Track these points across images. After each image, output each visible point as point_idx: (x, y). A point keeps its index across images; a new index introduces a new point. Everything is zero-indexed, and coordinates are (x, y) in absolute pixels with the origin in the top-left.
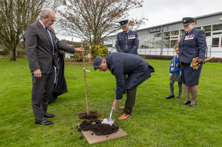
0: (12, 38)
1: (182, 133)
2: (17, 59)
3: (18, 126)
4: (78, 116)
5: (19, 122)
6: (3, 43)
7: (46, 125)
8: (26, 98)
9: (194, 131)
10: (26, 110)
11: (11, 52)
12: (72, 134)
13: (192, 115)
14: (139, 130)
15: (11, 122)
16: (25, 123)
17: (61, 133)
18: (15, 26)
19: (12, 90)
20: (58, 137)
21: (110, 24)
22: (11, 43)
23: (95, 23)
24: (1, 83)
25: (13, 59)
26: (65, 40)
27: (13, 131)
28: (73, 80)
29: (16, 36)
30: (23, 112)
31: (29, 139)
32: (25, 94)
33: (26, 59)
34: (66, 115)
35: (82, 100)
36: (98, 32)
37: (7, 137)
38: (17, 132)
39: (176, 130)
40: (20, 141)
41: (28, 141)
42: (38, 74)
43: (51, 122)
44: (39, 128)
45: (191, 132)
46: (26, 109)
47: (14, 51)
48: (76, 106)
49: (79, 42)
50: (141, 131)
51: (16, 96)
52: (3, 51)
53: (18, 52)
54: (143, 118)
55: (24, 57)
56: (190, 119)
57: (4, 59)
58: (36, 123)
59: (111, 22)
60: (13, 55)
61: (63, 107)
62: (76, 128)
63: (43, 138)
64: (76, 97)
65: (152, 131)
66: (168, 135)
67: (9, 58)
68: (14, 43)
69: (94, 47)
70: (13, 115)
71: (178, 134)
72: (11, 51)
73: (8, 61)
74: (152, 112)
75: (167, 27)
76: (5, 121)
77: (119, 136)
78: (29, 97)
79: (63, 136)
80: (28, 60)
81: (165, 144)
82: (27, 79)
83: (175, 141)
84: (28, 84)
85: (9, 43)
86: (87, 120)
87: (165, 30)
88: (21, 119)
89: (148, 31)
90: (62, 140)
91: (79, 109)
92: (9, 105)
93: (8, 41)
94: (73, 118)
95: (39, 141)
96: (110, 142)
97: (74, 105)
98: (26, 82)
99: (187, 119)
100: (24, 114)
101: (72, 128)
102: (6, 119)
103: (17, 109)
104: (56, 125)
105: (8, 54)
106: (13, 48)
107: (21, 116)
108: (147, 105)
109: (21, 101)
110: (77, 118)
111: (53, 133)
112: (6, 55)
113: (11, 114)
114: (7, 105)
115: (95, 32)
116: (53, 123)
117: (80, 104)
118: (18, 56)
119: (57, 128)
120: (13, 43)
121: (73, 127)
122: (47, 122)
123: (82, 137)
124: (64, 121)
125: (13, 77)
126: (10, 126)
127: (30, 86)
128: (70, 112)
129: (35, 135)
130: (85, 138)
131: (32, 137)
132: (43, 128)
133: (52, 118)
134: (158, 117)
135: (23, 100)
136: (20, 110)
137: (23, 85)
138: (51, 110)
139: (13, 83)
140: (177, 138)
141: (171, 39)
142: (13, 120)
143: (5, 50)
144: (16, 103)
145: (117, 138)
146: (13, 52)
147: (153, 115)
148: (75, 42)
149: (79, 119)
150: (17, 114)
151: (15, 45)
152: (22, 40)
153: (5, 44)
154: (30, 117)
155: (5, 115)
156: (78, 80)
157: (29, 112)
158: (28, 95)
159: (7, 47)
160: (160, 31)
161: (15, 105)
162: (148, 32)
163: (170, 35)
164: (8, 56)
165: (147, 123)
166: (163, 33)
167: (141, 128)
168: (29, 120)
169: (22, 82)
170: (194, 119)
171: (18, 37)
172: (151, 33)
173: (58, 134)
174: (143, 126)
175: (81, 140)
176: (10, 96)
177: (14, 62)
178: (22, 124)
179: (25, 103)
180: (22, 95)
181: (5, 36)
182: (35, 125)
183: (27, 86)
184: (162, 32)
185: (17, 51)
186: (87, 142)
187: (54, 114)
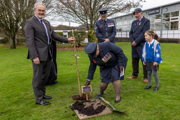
0: (12, 27)
1: (160, 111)
2: (17, 47)
3: (22, 106)
4: (72, 97)
5: (22, 103)
6: (3, 31)
7: (45, 105)
8: (27, 83)
9: (171, 108)
10: (27, 94)
11: (11, 41)
12: (66, 112)
13: (174, 95)
14: (124, 108)
15: (16, 103)
16: (27, 104)
17: (57, 111)
18: (14, 14)
19: (14, 77)
20: (54, 114)
21: (107, 6)
22: (11, 32)
23: (91, 7)
24: (4, 70)
25: (13, 47)
26: (62, 26)
27: (18, 110)
28: (69, 66)
29: (15, 25)
30: (25, 95)
31: (31, 115)
32: (26, 79)
33: (25, 46)
34: (61, 97)
35: (76, 85)
36: (95, 16)
37: (14, 115)
38: (21, 111)
39: (156, 108)
40: (24, 117)
41: (30, 117)
42: (37, 62)
43: (48, 102)
44: (39, 107)
45: (168, 109)
46: (27, 92)
47: (14, 39)
48: (71, 89)
49: (77, 27)
50: (125, 109)
51: (18, 81)
52: (3, 39)
53: (18, 40)
54: (128, 99)
55: (23, 45)
56: (171, 99)
57: (5, 47)
58: (37, 103)
59: (108, 5)
60: (13, 43)
61: (59, 90)
62: (69, 107)
63: (42, 115)
64: (71, 81)
65: (134, 109)
66: (148, 112)
67: (9, 46)
68: (14, 31)
69: (91, 32)
70: (17, 98)
71: (157, 111)
72: (11, 39)
73: (9, 49)
74: (138, 93)
75: (166, 8)
76: (11, 102)
77: (106, 113)
78: (29, 83)
79: (59, 114)
80: (27, 47)
81: (143, 119)
82: (27, 66)
83: (153, 116)
84: (28, 71)
85: (9, 31)
86: (79, 101)
87: (165, 11)
88: (24, 100)
89: (147, 12)
90: (57, 117)
91: (73, 92)
92: (13, 89)
93: (7, 29)
94: (67, 99)
95: (40, 117)
96: (98, 118)
97: (69, 89)
98: (26, 69)
99: (168, 99)
100: (26, 97)
101: (66, 108)
102: (11, 101)
103: (20, 92)
104: (53, 105)
105: (8, 42)
106: (12, 36)
107: (23, 98)
108: (135, 87)
109: (23, 86)
110: (71, 100)
111: (50, 111)
112: (6, 43)
113: (15, 97)
114: (12, 89)
115: (91, 17)
116: (50, 104)
117: (74, 88)
118: (17, 44)
119: (54, 107)
120: (12, 31)
121: (68, 107)
122: (46, 102)
123: (74, 114)
124: (59, 102)
125: (15, 64)
126: (15, 106)
127: (30, 72)
128: (65, 94)
129: (36, 113)
130: (77, 115)
131: (33, 114)
132: (42, 108)
133: (49, 100)
134: (142, 98)
135: (25, 85)
136: (23, 93)
137: (24, 72)
138: (49, 93)
139: (15, 70)
140: (155, 114)
141: (171, 21)
142: (17, 102)
143: (5, 38)
144: (18, 87)
145: (103, 115)
146: (12, 40)
147: (138, 96)
148: (73, 27)
149: (73, 100)
150: (20, 97)
151: (14, 33)
152: (21, 27)
153: (5, 32)
154: (31, 99)
155: (10, 98)
156: (74, 66)
157: (30, 95)
158: (28, 81)
159: (7, 36)
160: (159, 13)
161: (19, 89)
162: (147, 14)
163: (169, 17)
164: (8, 45)
165: (132, 102)
166: (162, 15)
167: (126, 107)
168: (31, 101)
169: (22, 69)
170: (174, 99)
171: (17, 26)
172: (149, 15)
173: (54, 112)
174: (128, 105)
175: (73, 117)
176: (13, 82)
177: (14, 50)
178: (25, 105)
179: (26, 87)
180: (23, 80)
181: (5, 25)
182: (36, 105)
183: (28, 73)
184: (162, 13)
185: (17, 38)
186: (78, 118)
187: (51, 96)
